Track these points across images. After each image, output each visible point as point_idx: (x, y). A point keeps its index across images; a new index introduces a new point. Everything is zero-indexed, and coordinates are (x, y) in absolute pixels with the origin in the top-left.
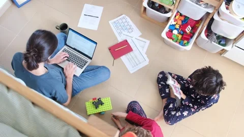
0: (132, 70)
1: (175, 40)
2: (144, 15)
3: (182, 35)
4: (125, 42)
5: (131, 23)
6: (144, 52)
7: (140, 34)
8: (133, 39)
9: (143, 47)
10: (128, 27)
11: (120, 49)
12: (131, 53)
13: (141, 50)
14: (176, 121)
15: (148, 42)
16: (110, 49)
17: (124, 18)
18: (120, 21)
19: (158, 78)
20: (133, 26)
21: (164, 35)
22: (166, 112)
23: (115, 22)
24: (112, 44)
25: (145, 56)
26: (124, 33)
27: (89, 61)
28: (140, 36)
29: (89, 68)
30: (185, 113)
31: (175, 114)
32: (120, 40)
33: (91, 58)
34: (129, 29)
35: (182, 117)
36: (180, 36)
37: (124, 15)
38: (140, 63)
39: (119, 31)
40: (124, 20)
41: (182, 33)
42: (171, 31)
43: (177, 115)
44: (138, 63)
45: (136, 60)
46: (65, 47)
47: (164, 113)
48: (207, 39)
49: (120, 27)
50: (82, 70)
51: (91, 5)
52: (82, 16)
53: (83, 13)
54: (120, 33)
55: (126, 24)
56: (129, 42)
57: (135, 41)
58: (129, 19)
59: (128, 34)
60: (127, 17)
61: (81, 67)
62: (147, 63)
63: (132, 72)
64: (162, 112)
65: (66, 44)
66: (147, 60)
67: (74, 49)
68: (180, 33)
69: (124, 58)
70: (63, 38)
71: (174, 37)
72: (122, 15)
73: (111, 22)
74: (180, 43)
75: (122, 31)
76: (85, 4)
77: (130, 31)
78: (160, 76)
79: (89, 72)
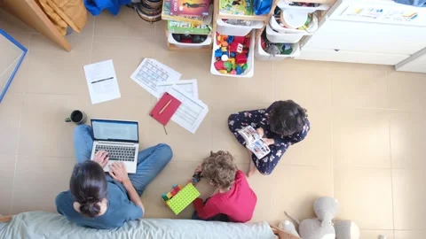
0: (193, 130)
1: (229, 70)
2: (172, 48)
3: (234, 57)
4: (167, 96)
5: (161, 66)
6: (196, 98)
7: (180, 75)
8: (174, 86)
9: (192, 92)
10: (159, 73)
11: (165, 109)
12: (180, 107)
13: (189, 95)
14: (272, 168)
15: (195, 81)
16: (152, 116)
17: (147, 63)
18: (145, 70)
19: (230, 126)
20: (166, 68)
21: (213, 70)
22: (257, 161)
23: (138, 75)
24: (150, 106)
25: (200, 102)
26: (158, 84)
27: (136, 146)
28: (182, 78)
29: (142, 156)
30: (279, 154)
31: (269, 160)
32: (158, 96)
33: (137, 142)
34: (162, 75)
35: (277, 159)
36: (233, 60)
37: (146, 59)
38: (198, 115)
39: (150, 84)
40: (149, 66)
41: (233, 55)
42: (219, 58)
43: (271, 160)
44: (195, 116)
45: (191, 113)
46: (96, 143)
47: (255, 164)
48: (267, 54)
49: (149, 78)
50: (135, 163)
51: (91, 65)
52: (91, 87)
53: (89, 81)
54: (154, 86)
55: (154, 70)
56: (171, 93)
57: (178, 88)
58: (155, 62)
59: (165, 83)
60: (151, 60)
61: (131, 159)
62: (206, 110)
63: (193, 132)
64: (252, 163)
65: (94, 139)
66: (206, 107)
67: (109, 140)
68: (231, 57)
69: (175, 118)
70: (86, 133)
71: (226, 65)
72: (143, 59)
73: (133, 77)
74: (236, 69)
75: (154, 82)
76: (85, 67)
77: (165, 77)
78: (232, 123)
79: (145, 160)
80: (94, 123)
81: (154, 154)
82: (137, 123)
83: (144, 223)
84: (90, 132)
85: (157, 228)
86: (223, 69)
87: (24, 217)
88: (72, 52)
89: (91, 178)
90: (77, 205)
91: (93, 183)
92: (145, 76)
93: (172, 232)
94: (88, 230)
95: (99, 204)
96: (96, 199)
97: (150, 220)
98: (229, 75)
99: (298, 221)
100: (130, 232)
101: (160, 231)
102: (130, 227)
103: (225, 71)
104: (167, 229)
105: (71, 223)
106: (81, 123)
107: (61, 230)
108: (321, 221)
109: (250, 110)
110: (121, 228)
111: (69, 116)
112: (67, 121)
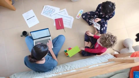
0: (70, 27)
5: (51, 7)
6: (67, 15)
9: (66, 14)
10: (51, 10)
12: (63, 20)
13: (66, 16)
15: (65, 10)
17: (46, 7)
18: (46, 10)
20: (53, 8)
23: (44, 12)
25: (70, 16)
28: (60, 10)
33: (50, 36)
34: (53, 10)
35: (106, 28)
37: (45, 6)
40: (47, 8)
44: (69, 22)
46: (34, 41)
49: (48, 13)
51: (25, 13)
52: (27, 21)
54: (51, 15)
55: (49, 9)
58: (49, 6)
59: (54, 13)
60: (47, 6)
62: (73, 19)
66: (72, 17)
67: (39, 38)
73: (42, 14)
75: (50, 14)
76: (23, 15)
77: (54, 11)
78: (84, 17)
79: (56, 43)
80: (32, 33)
81: (58, 39)
82: (48, 28)
84: (31, 38)
85: (68, 66)
87: (14, 76)
92: (46, 12)
93: (74, 66)
100: (58, 70)
101: (69, 67)
104: (72, 65)
105: (34, 73)
106: (27, 36)
107: (30, 77)
108: (128, 48)
110: (54, 70)
111: (22, 34)
112: (21, 36)
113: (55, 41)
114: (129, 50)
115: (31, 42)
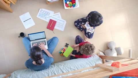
1: (70, 6)
2: (49, 3)
3: (71, 2)
4: (51, 20)
5: (46, 10)
6: (61, 19)
7: (54, 12)
8: (52, 16)
9: (59, 17)
10: (46, 13)
11: (51, 25)
12: (57, 23)
15: (59, 13)
16: (48, 28)
17: (41, 10)
18: (41, 13)
20: (48, 11)
22: (87, 35)
23: (39, 15)
24: (46, 25)
25: (63, 20)
26: (47, 17)
27: (45, 39)
32: (48, 21)
33: (45, 38)
36: (71, 3)
37: (40, 9)
38: (63, 24)
39: (44, 18)
40: (42, 11)
41: (71, 1)
42: (66, 3)
45: (61, 24)
46: (31, 42)
47: (86, 36)
49: (43, 16)
51: (22, 15)
52: (23, 23)
54: (46, 18)
55: (44, 12)
56: (52, 19)
57: (54, 17)
58: (44, 10)
59: (49, 16)
60: (42, 9)
62: (65, 22)
65: (30, 41)
66: (65, 21)
67: (36, 40)
68: (70, 2)
69: (56, 27)
71: (69, 5)
72: (39, 9)
73: (37, 17)
74: (73, 6)
75: (45, 17)
76: (20, 17)
77: (48, 14)
78: (76, 24)
79: (50, 44)
80: (29, 35)
82: (44, 32)
83: (56, 65)
86: (68, 6)
87: (15, 73)
88: (14, 13)
89: (37, 52)
90: (34, 63)
91: (38, 53)
92: (41, 15)
94: (38, 71)
95: (42, 60)
96: (41, 58)
97: (58, 63)
98: (71, 8)
99: (104, 52)
100: (53, 69)
101: (63, 66)
102: (52, 67)
103: (69, 7)
105: (32, 71)
109: (81, 18)
111: (19, 35)
112: (19, 37)
113: (50, 42)
114: (112, 51)
115: (28, 43)
